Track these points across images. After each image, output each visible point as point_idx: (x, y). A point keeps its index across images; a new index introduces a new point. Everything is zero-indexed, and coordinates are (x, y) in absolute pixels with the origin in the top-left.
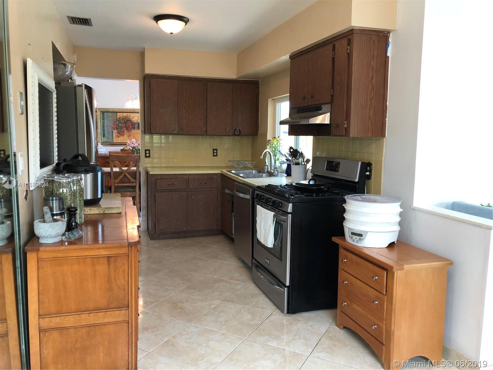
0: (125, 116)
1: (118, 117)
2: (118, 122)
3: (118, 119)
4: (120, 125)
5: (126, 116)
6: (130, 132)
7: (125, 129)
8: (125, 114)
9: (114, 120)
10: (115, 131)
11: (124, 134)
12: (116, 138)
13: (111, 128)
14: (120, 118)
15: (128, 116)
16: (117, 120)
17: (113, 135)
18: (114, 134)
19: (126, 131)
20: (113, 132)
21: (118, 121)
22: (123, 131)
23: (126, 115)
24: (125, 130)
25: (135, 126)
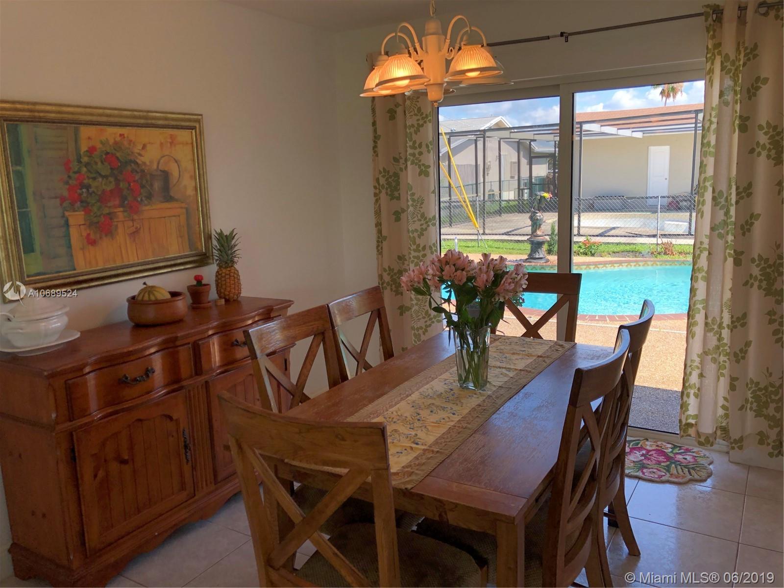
0: (111, 141)
1: (84, 148)
2: (84, 170)
3: (85, 159)
4: (94, 184)
5: (116, 143)
6: (135, 217)
7: (117, 202)
8: (111, 134)
9: (67, 165)
10: (77, 218)
11: (117, 226)
12: (83, 249)
13: (58, 201)
14: (92, 150)
15: (126, 143)
16: (79, 161)
17: (68, 236)
18: (73, 232)
19: (120, 214)
20: (67, 222)
21: (87, 165)
22: (109, 214)
23: (118, 139)
24: (115, 207)
25: (152, 185)
